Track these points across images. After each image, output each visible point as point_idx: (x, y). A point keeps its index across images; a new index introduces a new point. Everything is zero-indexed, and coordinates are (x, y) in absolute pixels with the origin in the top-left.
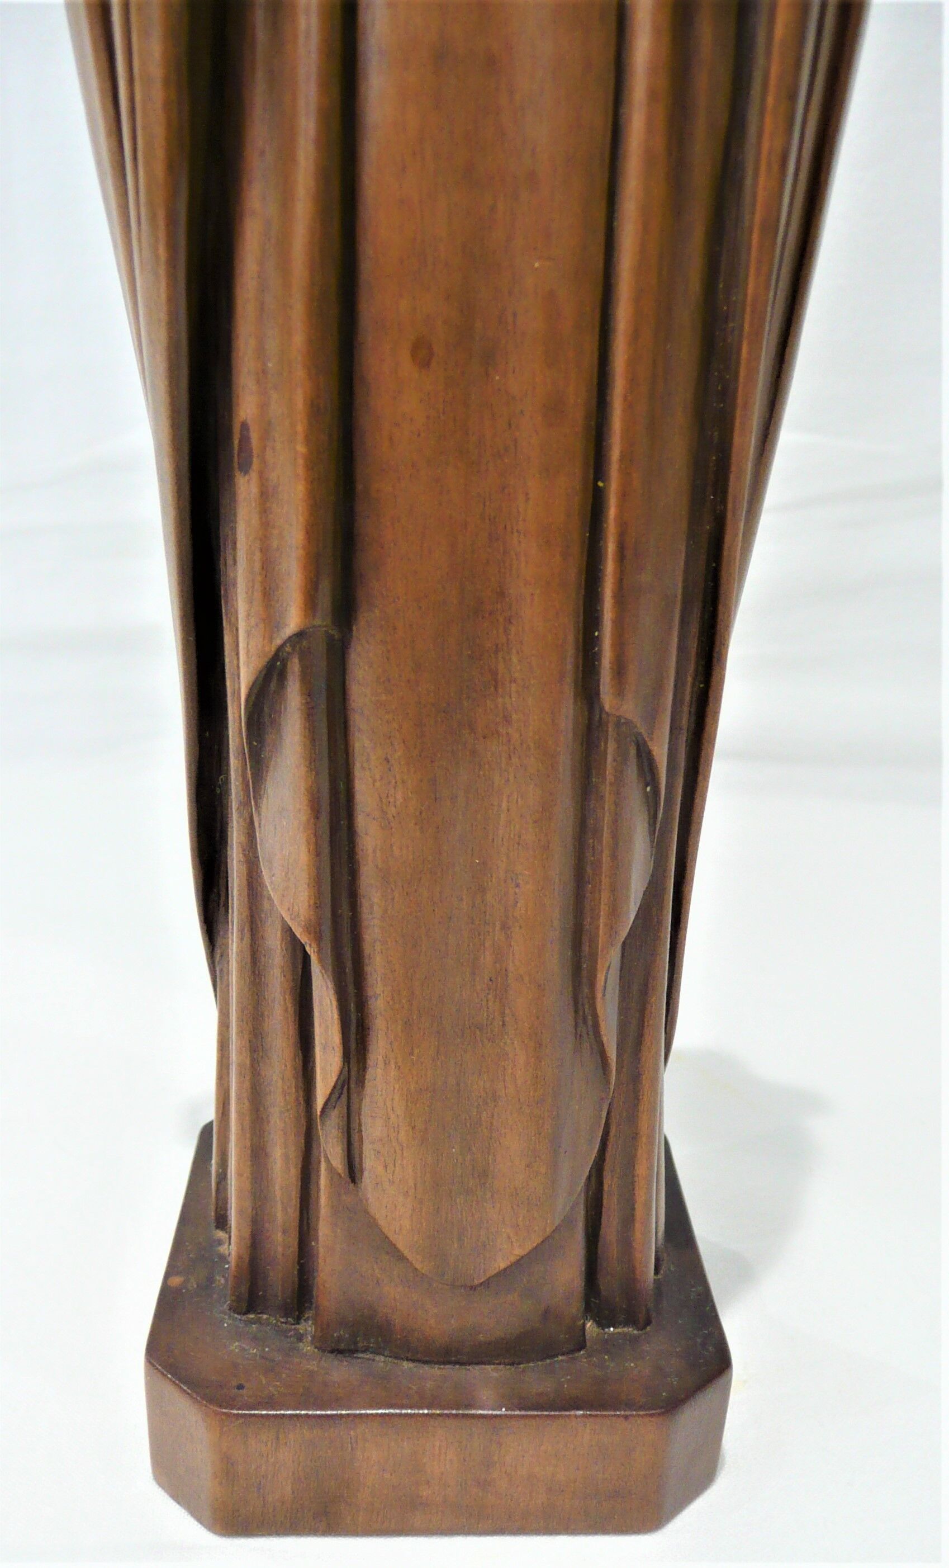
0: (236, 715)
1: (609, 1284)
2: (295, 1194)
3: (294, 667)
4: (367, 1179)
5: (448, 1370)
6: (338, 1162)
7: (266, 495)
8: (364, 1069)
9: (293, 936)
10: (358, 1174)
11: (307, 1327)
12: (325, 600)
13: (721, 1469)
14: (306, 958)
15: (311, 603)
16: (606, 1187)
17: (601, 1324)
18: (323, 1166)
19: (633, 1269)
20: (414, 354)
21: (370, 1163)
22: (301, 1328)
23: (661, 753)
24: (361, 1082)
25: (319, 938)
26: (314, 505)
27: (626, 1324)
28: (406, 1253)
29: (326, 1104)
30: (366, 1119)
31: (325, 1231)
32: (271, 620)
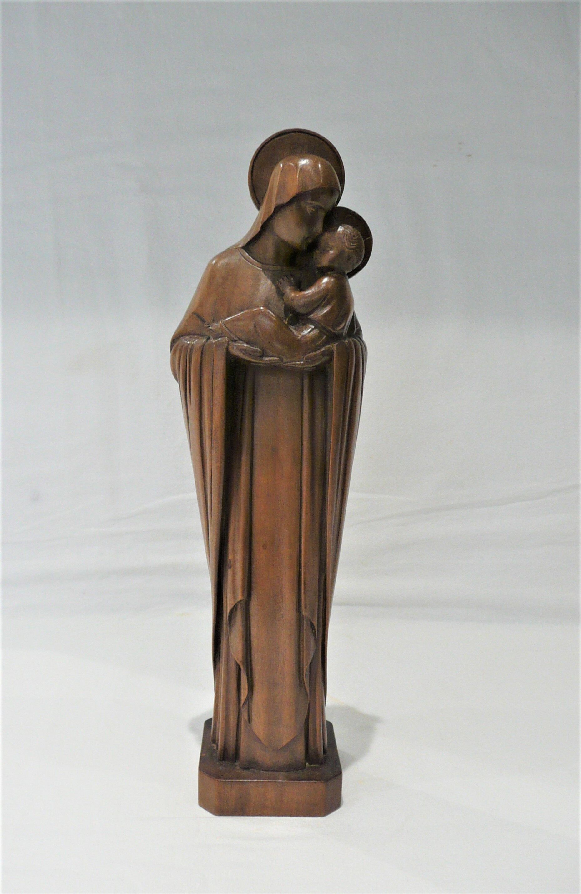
0: (226, 621)
1: (311, 752)
2: (235, 727)
3: (239, 606)
4: (253, 723)
5: (272, 773)
6: (246, 718)
7: (234, 574)
8: (252, 695)
9: (237, 662)
10: (251, 721)
11: (237, 764)
12: (246, 594)
13: (342, 804)
14: (240, 669)
15: (243, 595)
16: (309, 726)
17: (309, 764)
18: (243, 719)
19: (317, 749)
20: (263, 546)
21: (254, 718)
22: (236, 764)
23: (315, 624)
24: (252, 698)
25: (243, 664)
26: (244, 578)
27: (316, 764)
28: (263, 741)
29: (244, 703)
30: (253, 707)
31: (243, 736)
32: (234, 598)
